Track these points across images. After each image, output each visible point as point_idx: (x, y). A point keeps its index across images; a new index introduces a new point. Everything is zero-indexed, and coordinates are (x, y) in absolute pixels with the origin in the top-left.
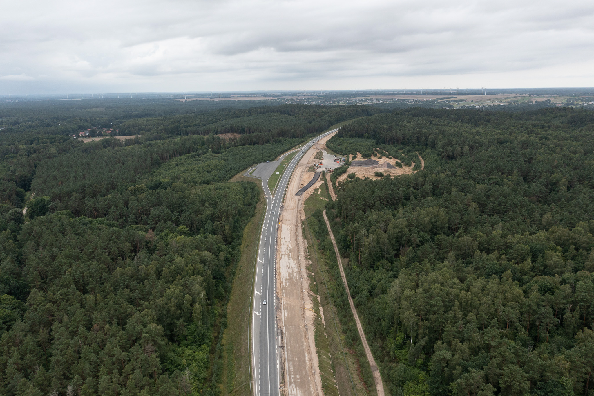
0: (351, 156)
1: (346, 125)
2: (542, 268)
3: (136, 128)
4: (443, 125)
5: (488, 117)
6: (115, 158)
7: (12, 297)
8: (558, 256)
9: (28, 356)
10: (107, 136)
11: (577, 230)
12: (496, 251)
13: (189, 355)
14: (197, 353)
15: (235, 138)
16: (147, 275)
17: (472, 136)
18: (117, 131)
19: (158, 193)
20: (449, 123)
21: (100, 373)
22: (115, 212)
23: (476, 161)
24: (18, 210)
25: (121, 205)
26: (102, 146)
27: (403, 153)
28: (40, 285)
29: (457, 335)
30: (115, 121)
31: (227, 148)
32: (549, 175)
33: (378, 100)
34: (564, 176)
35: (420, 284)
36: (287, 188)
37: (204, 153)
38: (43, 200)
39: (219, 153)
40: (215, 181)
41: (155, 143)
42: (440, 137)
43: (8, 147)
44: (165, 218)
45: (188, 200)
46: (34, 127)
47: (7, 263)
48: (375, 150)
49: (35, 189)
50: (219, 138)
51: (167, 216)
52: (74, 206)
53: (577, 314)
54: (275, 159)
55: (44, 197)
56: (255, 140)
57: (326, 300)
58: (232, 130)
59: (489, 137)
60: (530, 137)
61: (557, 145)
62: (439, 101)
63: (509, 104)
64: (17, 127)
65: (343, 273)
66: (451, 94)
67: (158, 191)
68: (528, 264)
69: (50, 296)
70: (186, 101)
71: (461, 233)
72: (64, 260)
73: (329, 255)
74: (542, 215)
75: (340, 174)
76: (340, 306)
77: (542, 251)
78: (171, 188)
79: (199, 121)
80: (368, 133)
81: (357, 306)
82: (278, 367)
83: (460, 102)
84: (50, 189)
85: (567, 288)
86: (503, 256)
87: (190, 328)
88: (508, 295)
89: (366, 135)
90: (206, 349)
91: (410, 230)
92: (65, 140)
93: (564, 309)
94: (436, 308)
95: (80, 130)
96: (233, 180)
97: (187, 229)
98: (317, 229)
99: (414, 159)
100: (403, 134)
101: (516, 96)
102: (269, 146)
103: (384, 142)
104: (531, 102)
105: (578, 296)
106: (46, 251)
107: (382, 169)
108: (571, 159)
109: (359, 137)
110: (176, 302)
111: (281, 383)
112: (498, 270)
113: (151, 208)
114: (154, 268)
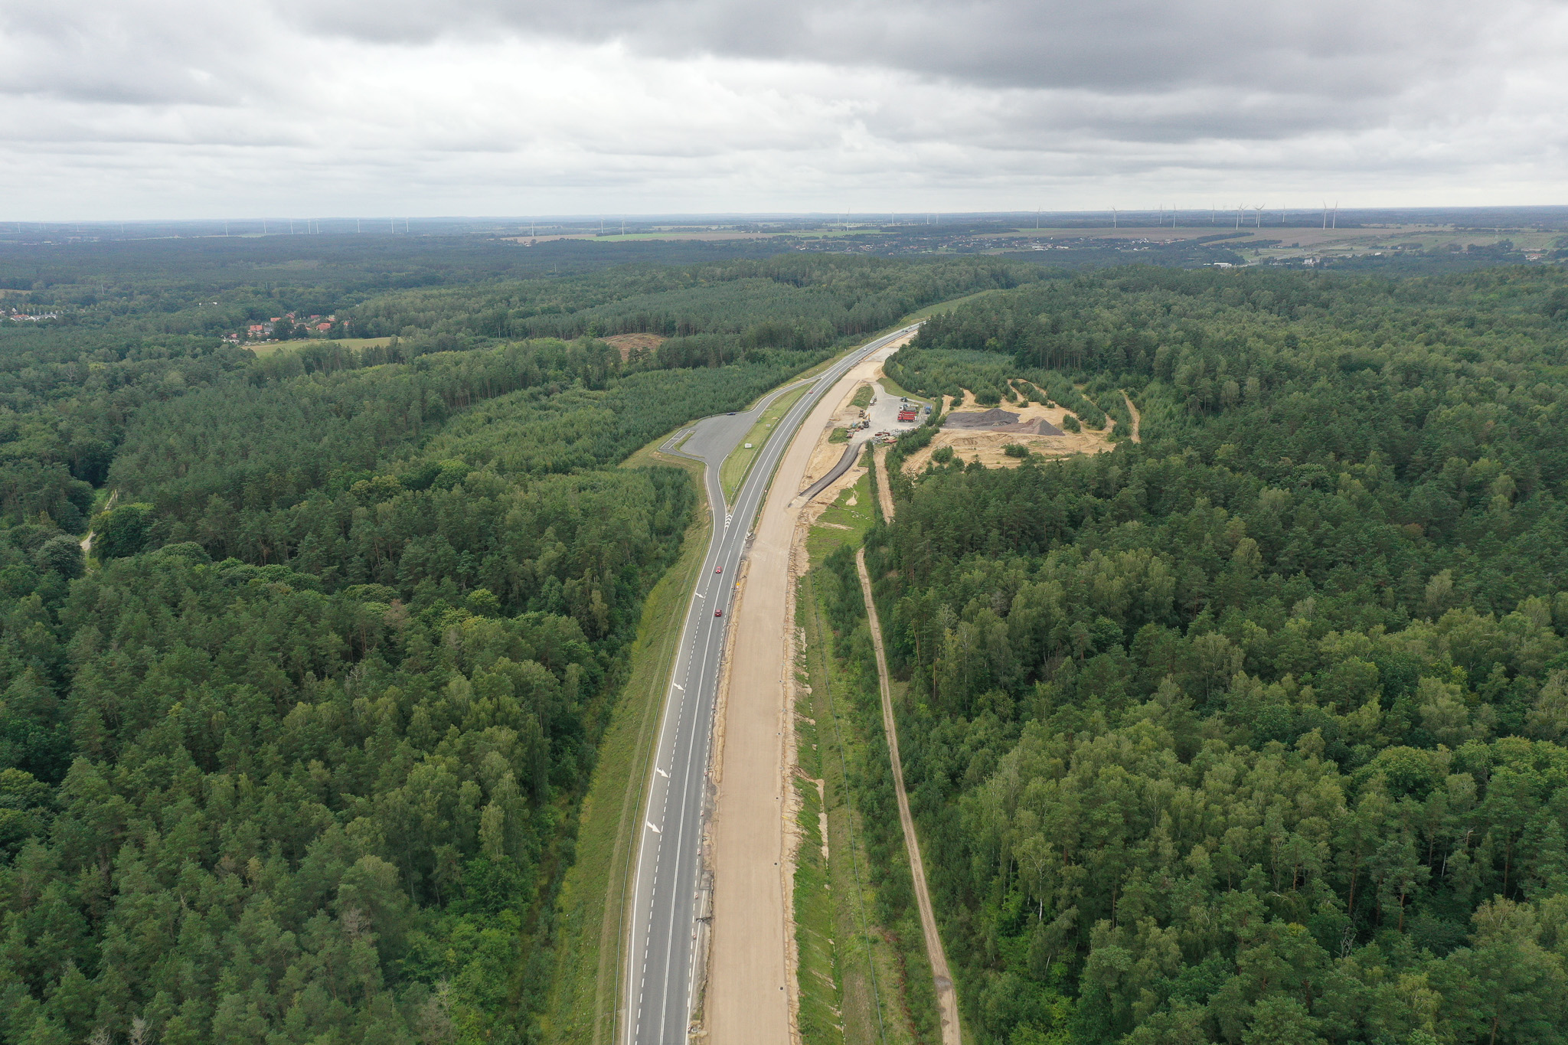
0: (947, 399)
1: (939, 315)
2: (1406, 725)
3: (395, 317)
4: (1200, 317)
5: (1325, 295)
6: (330, 400)
7: (26, 775)
8: (1452, 693)
9: (46, 938)
10: (318, 337)
11: (1514, 620)
12: (1289, 676)
13: (464, 938)
14: (485, 932)
15: (646, 350)
16: (374, 722)
17: (1271, 351)
18: (346, 324)
19: (428, 500)
20: (1217, 310)
21: (222, 987)
22: (313, 549)
23: (1273, 421)
24: (69, 539)
25: (328, 531)
26: (303, 366)
27: (1087, 392)
28: (103, 744)
29: (1153, 903)
30: (344, 298)
31: (625, 376)
32: (1464, 461)
33: (1043, 240)
34: (1507, 465)
35: (1073, 765)
36: (768, 486)
37: (563, 388)
38: (133, 514)
39: (602, 388)
40: (584, 466)
41: (439, 362)
42: (1186, 350)
43: (61, 366)
44: (439, 566)
45: (503, 518)
46: (134, 311)
47: (23, 686)
48: (1013, 385)
49: (118, 482)
50: (605, 348)
51: (445, 561)
52: (211, 529)
53: (1484, 855)
54: (747, 407)
55: (138, 505)
56: (697, 353)
57: (837, 794)
58: (642, 326)
59: (1317, 353)
60: (1430, 351)
61: (1501, 377)
62: (1205, 245)
63: (1397, 254)
64: (89, 311)
65: (889, 722)
66: (1240, 225)
67: (428, 492)
68: (1369, 712)
69: (122, 775)
70: (534, 241)
71: (1202, 622)
72: (166, 680)
73: (859, 673)
74: (1426, 576)
75: (912, 450)
76: (871, 811)
77: (1410, 679)
78: (462, 484)
79: (559, 298)
80: (997, 338)
81: (916, 812)
82: (692, 973)
83: (1263, 247)
84: (154, 485)
85: (1463, 784)
86: (1307, 690)
87: (473, 867)
88: (1303, 799)
89: (992, 341)
90: (509, 922)
91: (1070, 611)
92: (208, 350)
93: (1453, 840)
94: (1104, 831)
95: (251, 320)
96: (630, 463)
97: (494, 598)
98: (834, 600)
99: (1114, 410)
100: (1090, 342)
101: (1417, 230)
102: (734, 371)
103: (1037, 365)
104: (1459, 248)
105: (1489, 806)
106: (123, 653)
107: (1025, 438)
108: (1533, 418)
109: (973, 347)
110: (438, 797)
111: (694, 1017)
112: (1288, 726)
113: (407, 540)
114: (392, 706)
